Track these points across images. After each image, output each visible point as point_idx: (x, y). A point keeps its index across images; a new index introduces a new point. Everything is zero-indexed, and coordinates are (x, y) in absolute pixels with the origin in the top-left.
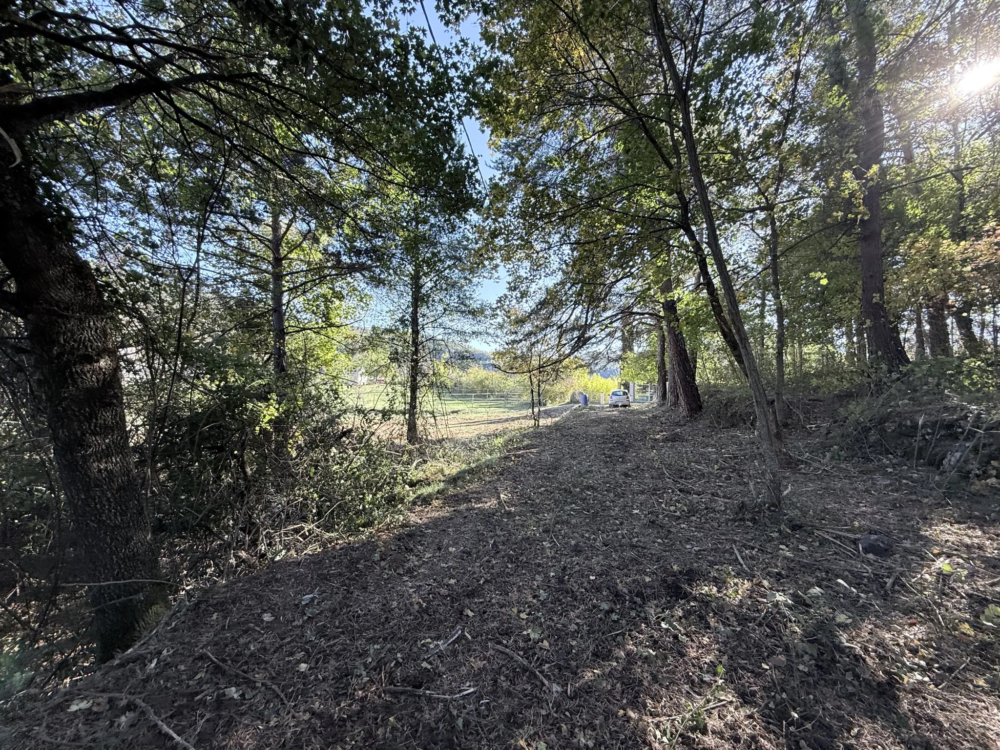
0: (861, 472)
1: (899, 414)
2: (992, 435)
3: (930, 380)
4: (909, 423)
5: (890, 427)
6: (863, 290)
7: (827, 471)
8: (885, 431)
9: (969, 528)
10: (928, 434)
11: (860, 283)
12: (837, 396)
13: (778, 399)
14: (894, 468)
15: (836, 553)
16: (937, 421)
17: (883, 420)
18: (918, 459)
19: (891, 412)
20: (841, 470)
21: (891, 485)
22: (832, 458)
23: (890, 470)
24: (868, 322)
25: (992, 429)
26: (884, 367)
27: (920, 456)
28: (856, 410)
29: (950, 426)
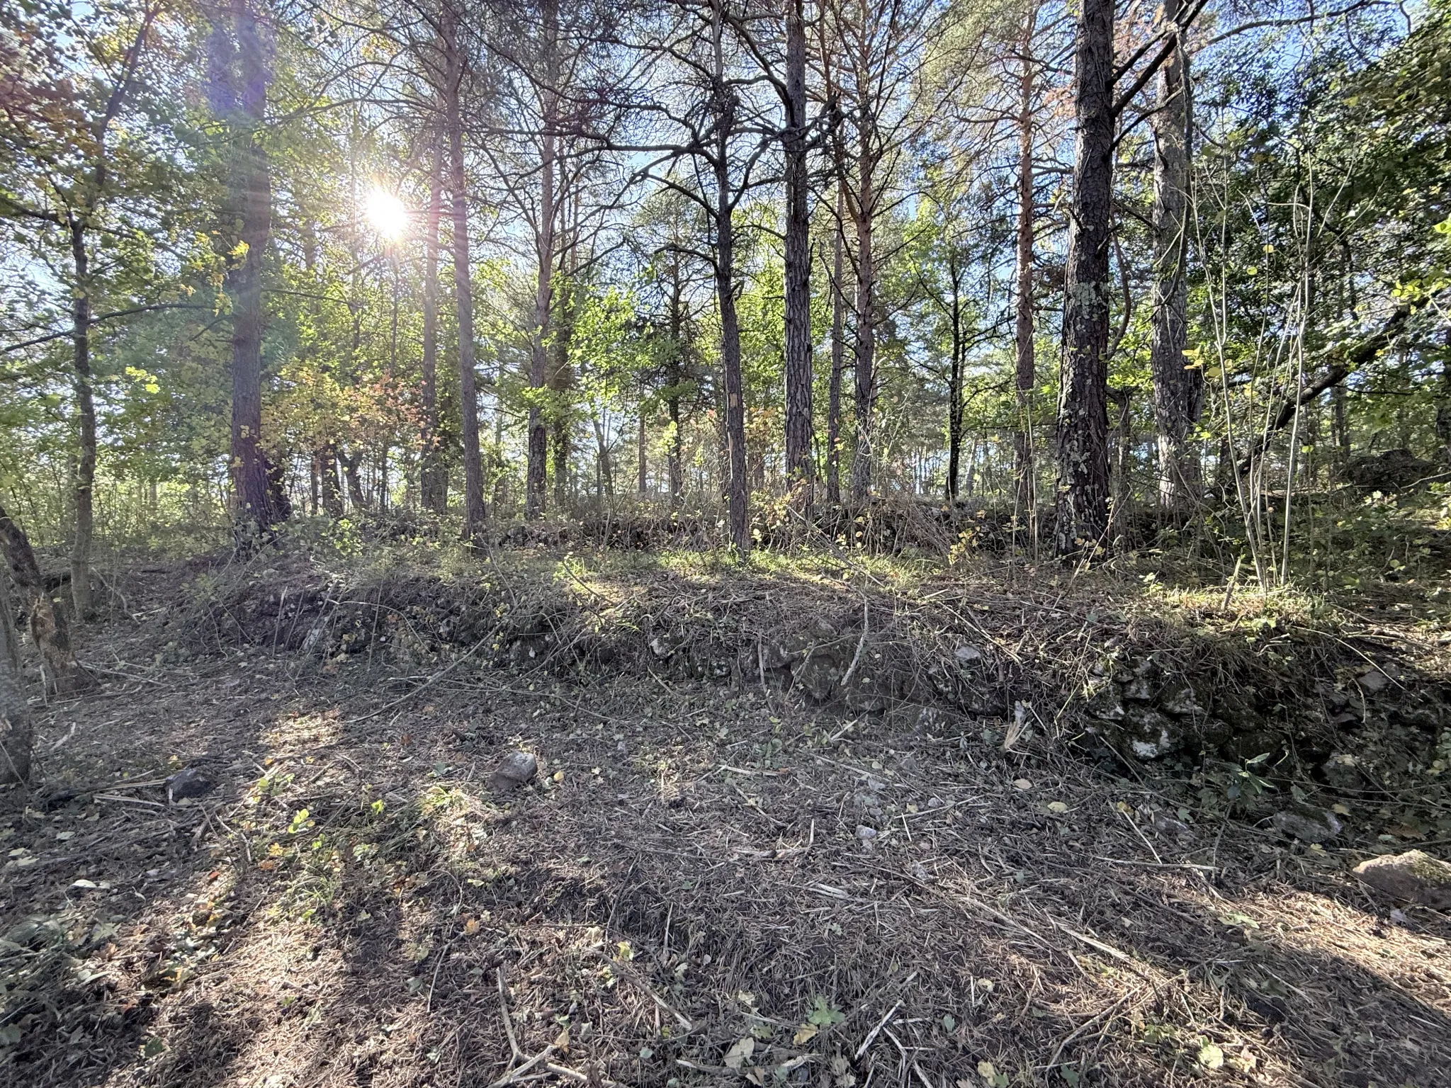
0: (202, 676)
1: (262, 589)
2: (347, 607)
3: (302, 543)
4: (272, 599)
5: (251, 605)
6: (234, 415)
7: (152, 685)
8: (244, 611)
9: (311, 718)
10: (292, 610)
11: (230, 402)
12: (189, 563)
13: (77, 572)
14: (249, 661)
15: (128, 820)
16: (299, 596)
17: (244, 596)
18: (279, 643)
19: (253, 585)
20: (174, 677)
21: (240, 685)
22: (165, 661)
23: (243, 664)
24: (238, 460)
25: (347, 599)
26: (252, 524)
27: (281, 640)
28: (207, 586)
29: (313, 599)
